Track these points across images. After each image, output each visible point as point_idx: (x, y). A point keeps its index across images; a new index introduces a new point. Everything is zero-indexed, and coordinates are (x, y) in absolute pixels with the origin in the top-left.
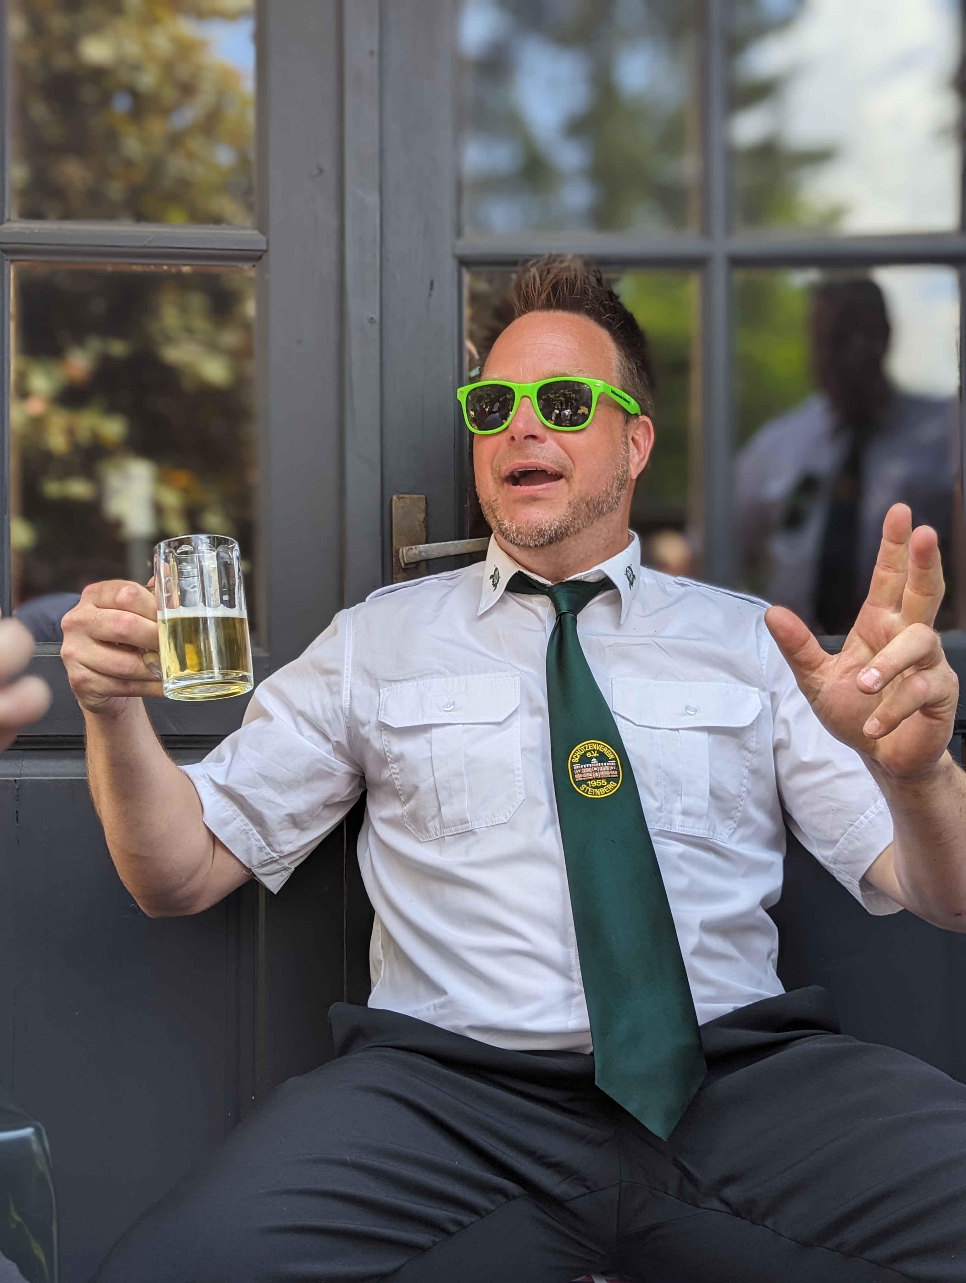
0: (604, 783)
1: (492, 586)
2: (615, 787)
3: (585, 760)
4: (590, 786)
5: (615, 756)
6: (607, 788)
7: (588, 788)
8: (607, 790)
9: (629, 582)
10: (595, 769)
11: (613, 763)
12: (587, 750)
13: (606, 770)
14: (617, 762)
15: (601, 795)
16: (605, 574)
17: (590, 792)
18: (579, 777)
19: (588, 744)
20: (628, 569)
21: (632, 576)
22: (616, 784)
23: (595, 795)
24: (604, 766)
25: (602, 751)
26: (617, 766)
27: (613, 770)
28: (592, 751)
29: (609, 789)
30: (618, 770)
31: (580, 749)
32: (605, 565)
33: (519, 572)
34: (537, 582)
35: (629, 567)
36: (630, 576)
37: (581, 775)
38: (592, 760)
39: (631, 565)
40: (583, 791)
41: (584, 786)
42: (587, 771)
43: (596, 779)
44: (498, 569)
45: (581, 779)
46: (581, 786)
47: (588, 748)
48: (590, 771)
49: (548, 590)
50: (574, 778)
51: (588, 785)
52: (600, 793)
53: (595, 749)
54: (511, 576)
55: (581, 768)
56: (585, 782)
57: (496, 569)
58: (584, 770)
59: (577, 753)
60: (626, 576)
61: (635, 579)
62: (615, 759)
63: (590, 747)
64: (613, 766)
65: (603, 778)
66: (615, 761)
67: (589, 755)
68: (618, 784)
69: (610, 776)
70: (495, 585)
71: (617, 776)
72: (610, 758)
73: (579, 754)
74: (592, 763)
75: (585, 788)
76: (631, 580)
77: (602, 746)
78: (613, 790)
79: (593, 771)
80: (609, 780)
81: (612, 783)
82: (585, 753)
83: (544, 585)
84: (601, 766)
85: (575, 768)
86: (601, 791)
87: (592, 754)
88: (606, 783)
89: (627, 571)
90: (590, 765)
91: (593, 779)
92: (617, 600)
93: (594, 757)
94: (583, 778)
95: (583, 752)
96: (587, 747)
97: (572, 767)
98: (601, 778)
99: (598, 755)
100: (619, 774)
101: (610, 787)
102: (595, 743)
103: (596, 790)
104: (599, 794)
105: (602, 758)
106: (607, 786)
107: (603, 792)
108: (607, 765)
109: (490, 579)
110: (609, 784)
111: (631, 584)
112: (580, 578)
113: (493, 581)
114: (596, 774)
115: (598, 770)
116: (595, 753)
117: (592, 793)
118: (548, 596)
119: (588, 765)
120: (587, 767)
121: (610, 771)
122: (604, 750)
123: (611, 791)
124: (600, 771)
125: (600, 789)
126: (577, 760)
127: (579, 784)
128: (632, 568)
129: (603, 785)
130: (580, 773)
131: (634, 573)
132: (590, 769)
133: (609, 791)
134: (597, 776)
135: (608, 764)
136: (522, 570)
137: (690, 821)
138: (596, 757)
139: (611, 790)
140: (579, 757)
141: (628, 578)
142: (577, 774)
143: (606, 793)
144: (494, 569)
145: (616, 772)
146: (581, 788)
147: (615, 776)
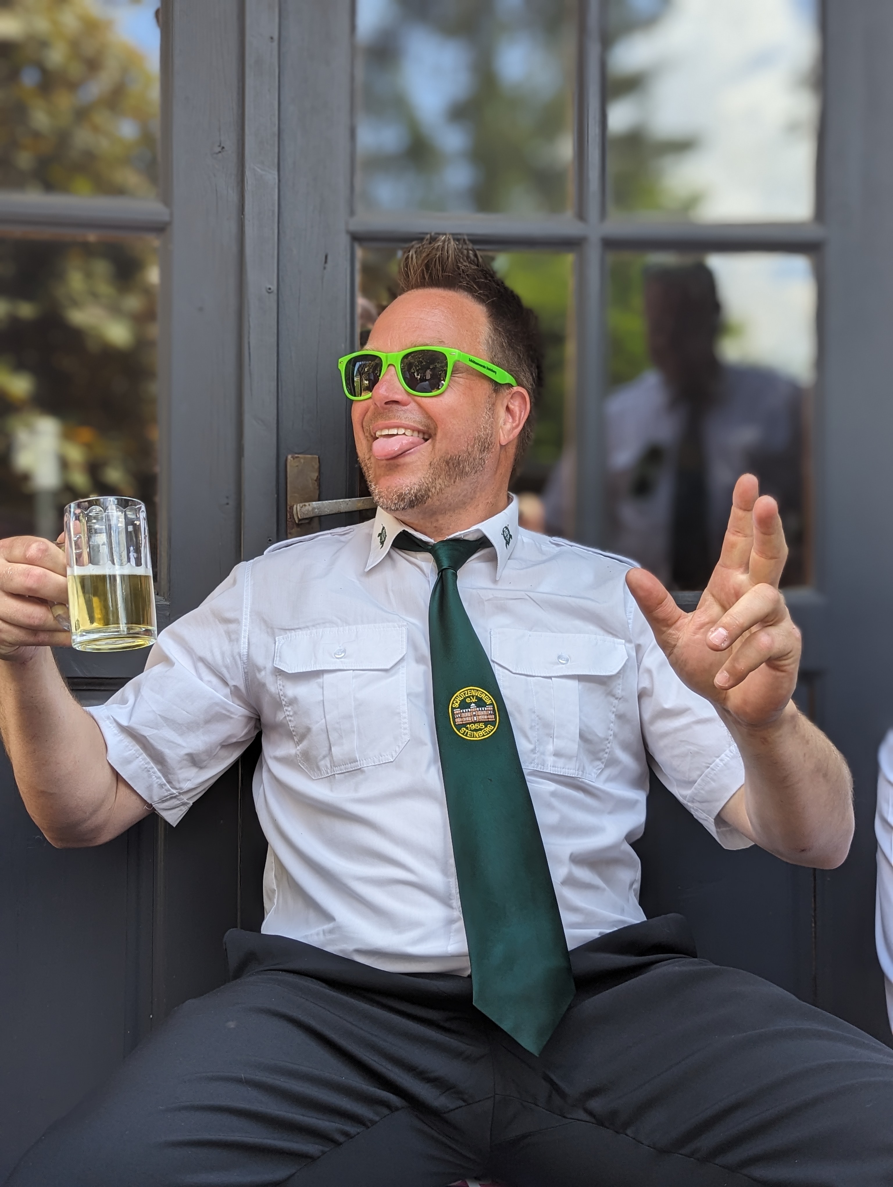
0: (482, 726)
1: (380, 543)
2: (492, 730)
3: (464, 705)
4: (469, 729)
5: (492, 701)
6: (485, 731)
7: (467, 731)
8: (485, 733)
9: (505, 541)
10: (474, 713)
11: (490, 708)
12: (466, 696)
13: (483, 714)
14: (494, 707)
15: (479, 737)
16: (483, 533)
17: (469, 735)
18: (458, 721)
19: (467, 690)
20: (505, 529)
21: (508, 536)
22: (493, 727)
23: (473, 737)
24: (482, 710)
25: (481, 697)
26: (494, 710)
27: (491, 714)
28: (471, 697)
29: (486, 732)
30: (495, 714)
31: (460, 695)
32: (483, 525)
33: (404, 531)
34: (421, 540)
35: (506, 527)
36: (507, 535)
37: (461, 719)
38: (471, 705)
39: (508, 525)
40: (463, 734)
41: (463, 729)
42: (466, 716)
43: (475, 723)
44: (385, 528)
45: (461, 723)
46: (461, 729)
47: (468, 694)
48: (469, 715)
49: (431, 547)
50: (454, 722)
51: (467, 728)
52: (479, 735)
53: (474, 695)
54: (396, 535)
55: (461, 713)
56: (464, 725)
57: (384, 528)
58: (463, 715)
59: (457, 699)
60: (503, 535)
61: (512, 539)
62: (492, 704)
63: (469, 693)
64: (490, 710)
65: (482, 722)
66: (492, 706)
67: (468, 700)
68: (494, 727)
69: (487, 720)
70: (382, 543)
71: (494, 719)
72: (488, 703)
73: (459, 700)
74: (471, 708)
75: (465, 731)
76: (508, 539)
77: (480, 692)
78: (490, 732)
79: (472, 715)
80: (486, 723)
81: (489, 727)
82: (465, 698)
83: (426, 543)
84: (479, 710)
85: (455, 712)
86: (479, 734)
87: (471, 700)
88: (484, 727)
89: (503, 531)
90: (469, 710)
91: (472, 723)
92: (493, 559)
93: (473, 702)
94: (462, 721)
95: (463, 698)
96: (466, 694)
97: (453, 712)
98: (479, 722)
99: (476, 700)
100: (495, 717)
101: (488, 730)
102: (473, 689)
103: (475, 732)
104: (477, 736)
105: (480, 703)
106: (485, 729)
107: (481, 735)
108: (485, 710)
109: (378, 537)
110: (487, 727)
111: (508, 543)
112: (460, 536)
113: (381, 539)
114: (475, 718)
115: (477, 714)
116: (473, 699)
117: (471, 735)
118: (431, 553)
119: (467, 710)
120: (466, 712)
121: (487, 715)
122: (482, 695)
123: (488, 734)
124: (478, 715)
125: (479, 732)
126: (457, 705)
127: (459, 727)
128: (509, 528)
129: (481, 728)
130: (460, 717)
131: (511, 533)
132: (469, 714)
133: (487, 733)
134: (475, 719)
135: (486, 708)
136: (406, 530)
137: (561, 762)
138: (474, 703)
139: (488, 732)
140: (459, 702)
141: (505, 537)
142: (457, 718)
143: (484, 736)
144: (382, 527)
145: (493, 716)
146: (461, 731)
147: (492, 720)
